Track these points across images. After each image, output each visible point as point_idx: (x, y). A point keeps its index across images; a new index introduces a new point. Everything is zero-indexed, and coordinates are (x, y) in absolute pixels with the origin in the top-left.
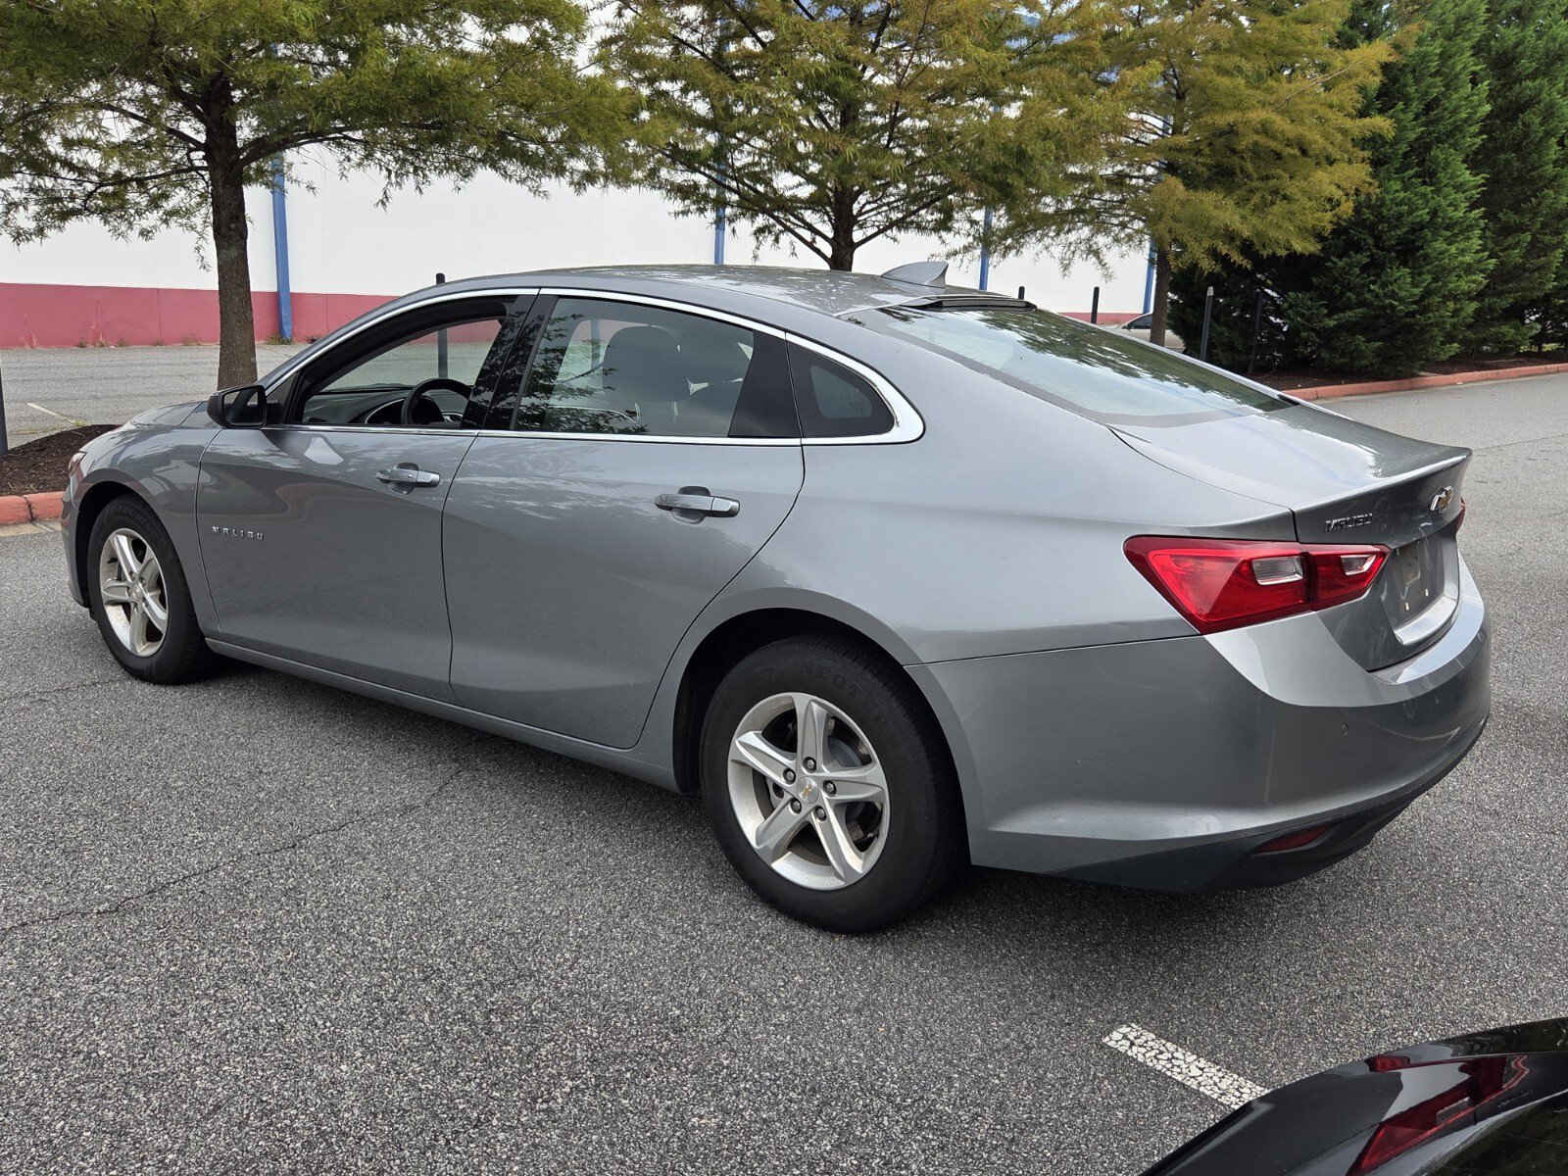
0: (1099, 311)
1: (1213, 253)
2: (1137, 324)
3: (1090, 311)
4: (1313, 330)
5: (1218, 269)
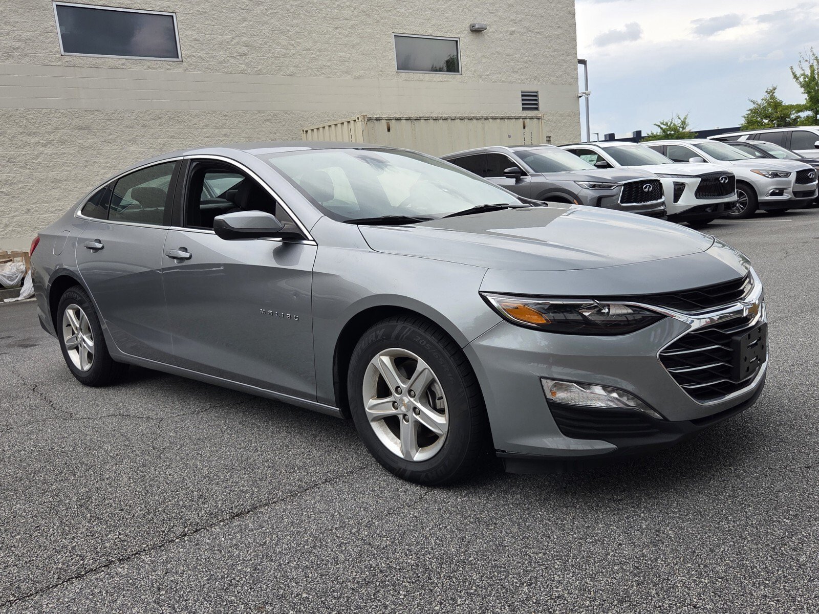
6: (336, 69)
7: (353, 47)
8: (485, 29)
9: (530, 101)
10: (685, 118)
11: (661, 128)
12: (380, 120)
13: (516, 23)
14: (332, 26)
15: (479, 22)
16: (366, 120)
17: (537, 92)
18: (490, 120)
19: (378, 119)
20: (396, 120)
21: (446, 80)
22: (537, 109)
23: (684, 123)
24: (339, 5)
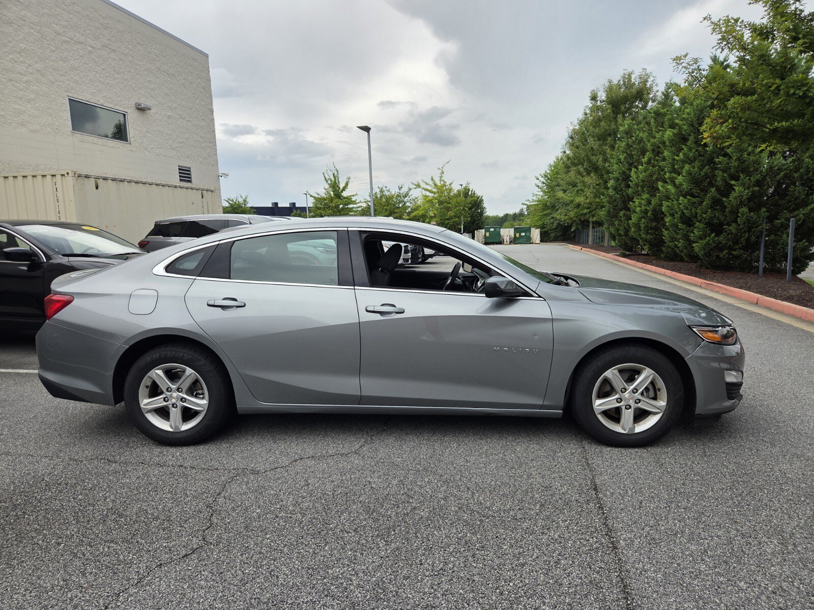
6: (11, 120)
7: (28, 102)
8: (150, 109)
9: (185, 174)
10: (246, 198)
11: (229, 203)
12: (88, 177)
13: (172, 110)
14: (6, 77)
15: (144, 102)
16: (76, 176)
17: (190, 168)
18: (179, 188)
19: (87, 177)
20: (103, 179)
21: (117, 146)
22: (190, 181)
23: (245, 201)
24: (12, 59)
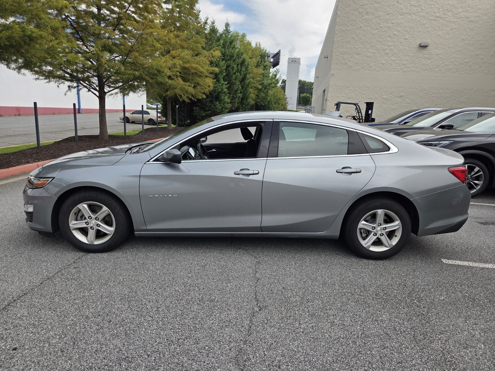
0: (126, 109)
1: (188, 98)
2: (134, 113)
3: (123, 109)
4: (200, 116)
5: (189, 101)
